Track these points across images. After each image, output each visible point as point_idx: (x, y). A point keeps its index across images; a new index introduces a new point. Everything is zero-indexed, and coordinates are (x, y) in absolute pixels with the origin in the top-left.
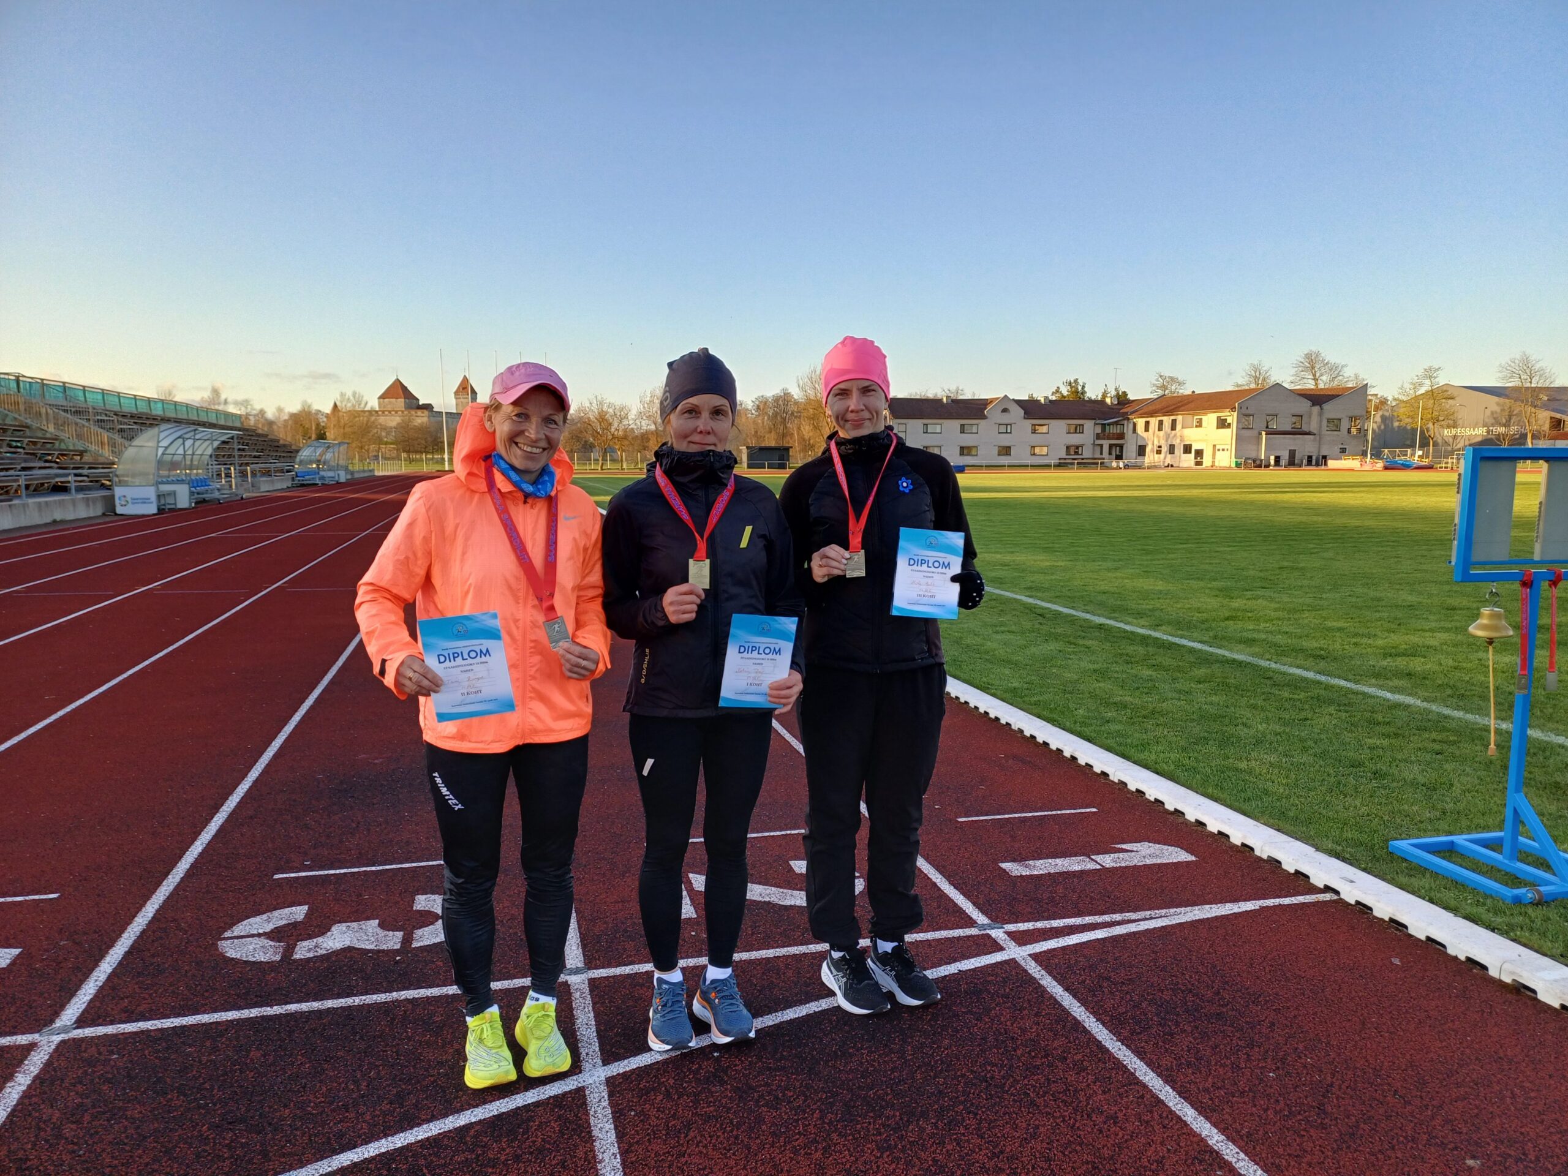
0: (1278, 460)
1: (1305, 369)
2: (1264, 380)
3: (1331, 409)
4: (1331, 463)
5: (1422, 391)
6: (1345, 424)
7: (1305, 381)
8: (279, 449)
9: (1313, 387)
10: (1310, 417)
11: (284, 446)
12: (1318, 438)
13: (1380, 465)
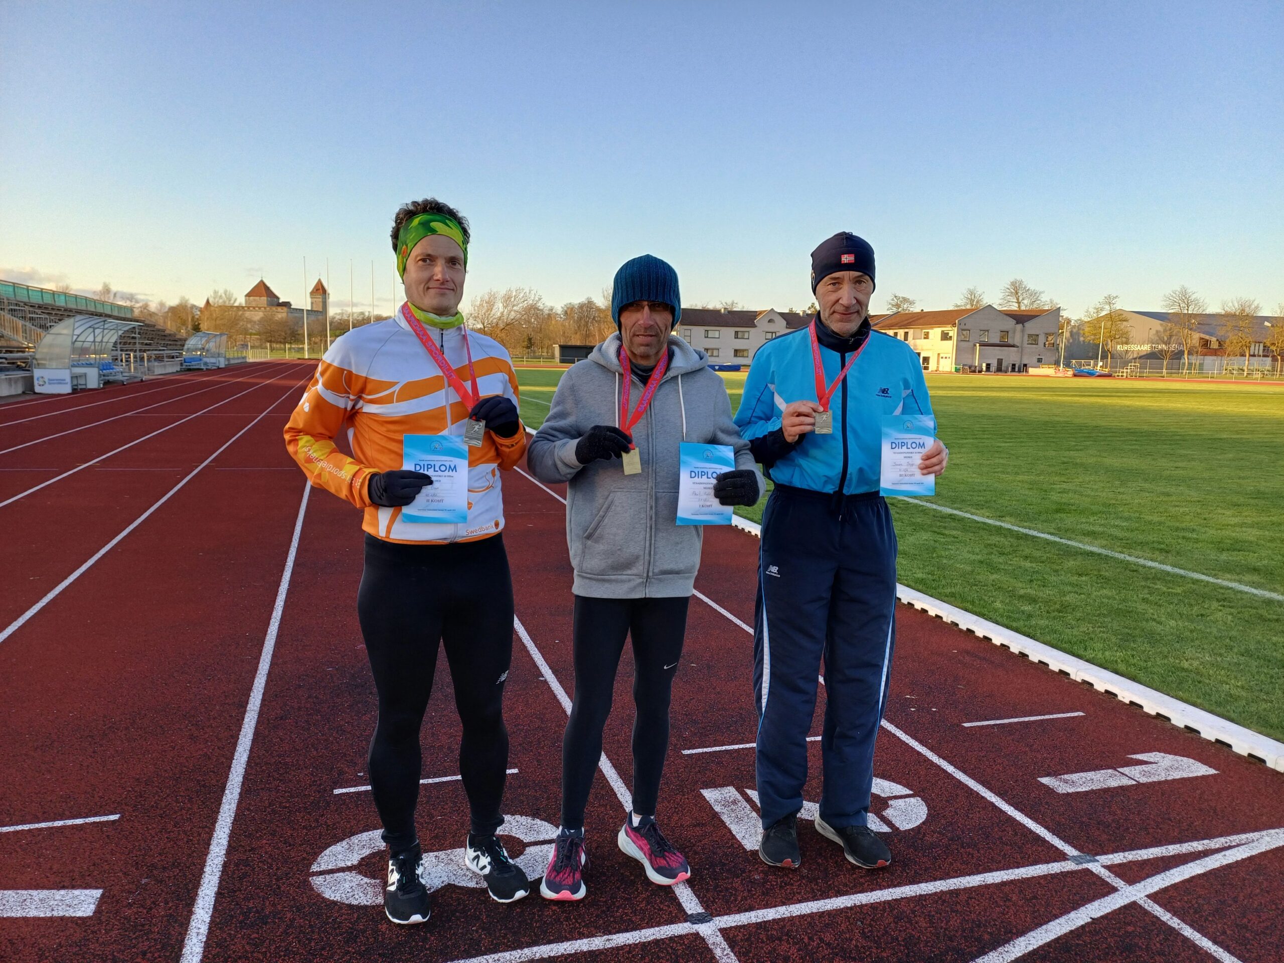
0: (988, 366)
1: (1011, 294)
2: (978, 302)
3: (1031, 327)
4: (1032, 371)
5: (1103, 313)
6: (1042, 339)
7: (1011, 304)
8: (167, 338)
9: (1016, 309)
10: (1014, 332)
11: (170, 335)
12: (1020, 349)
13: (1070, 373)
